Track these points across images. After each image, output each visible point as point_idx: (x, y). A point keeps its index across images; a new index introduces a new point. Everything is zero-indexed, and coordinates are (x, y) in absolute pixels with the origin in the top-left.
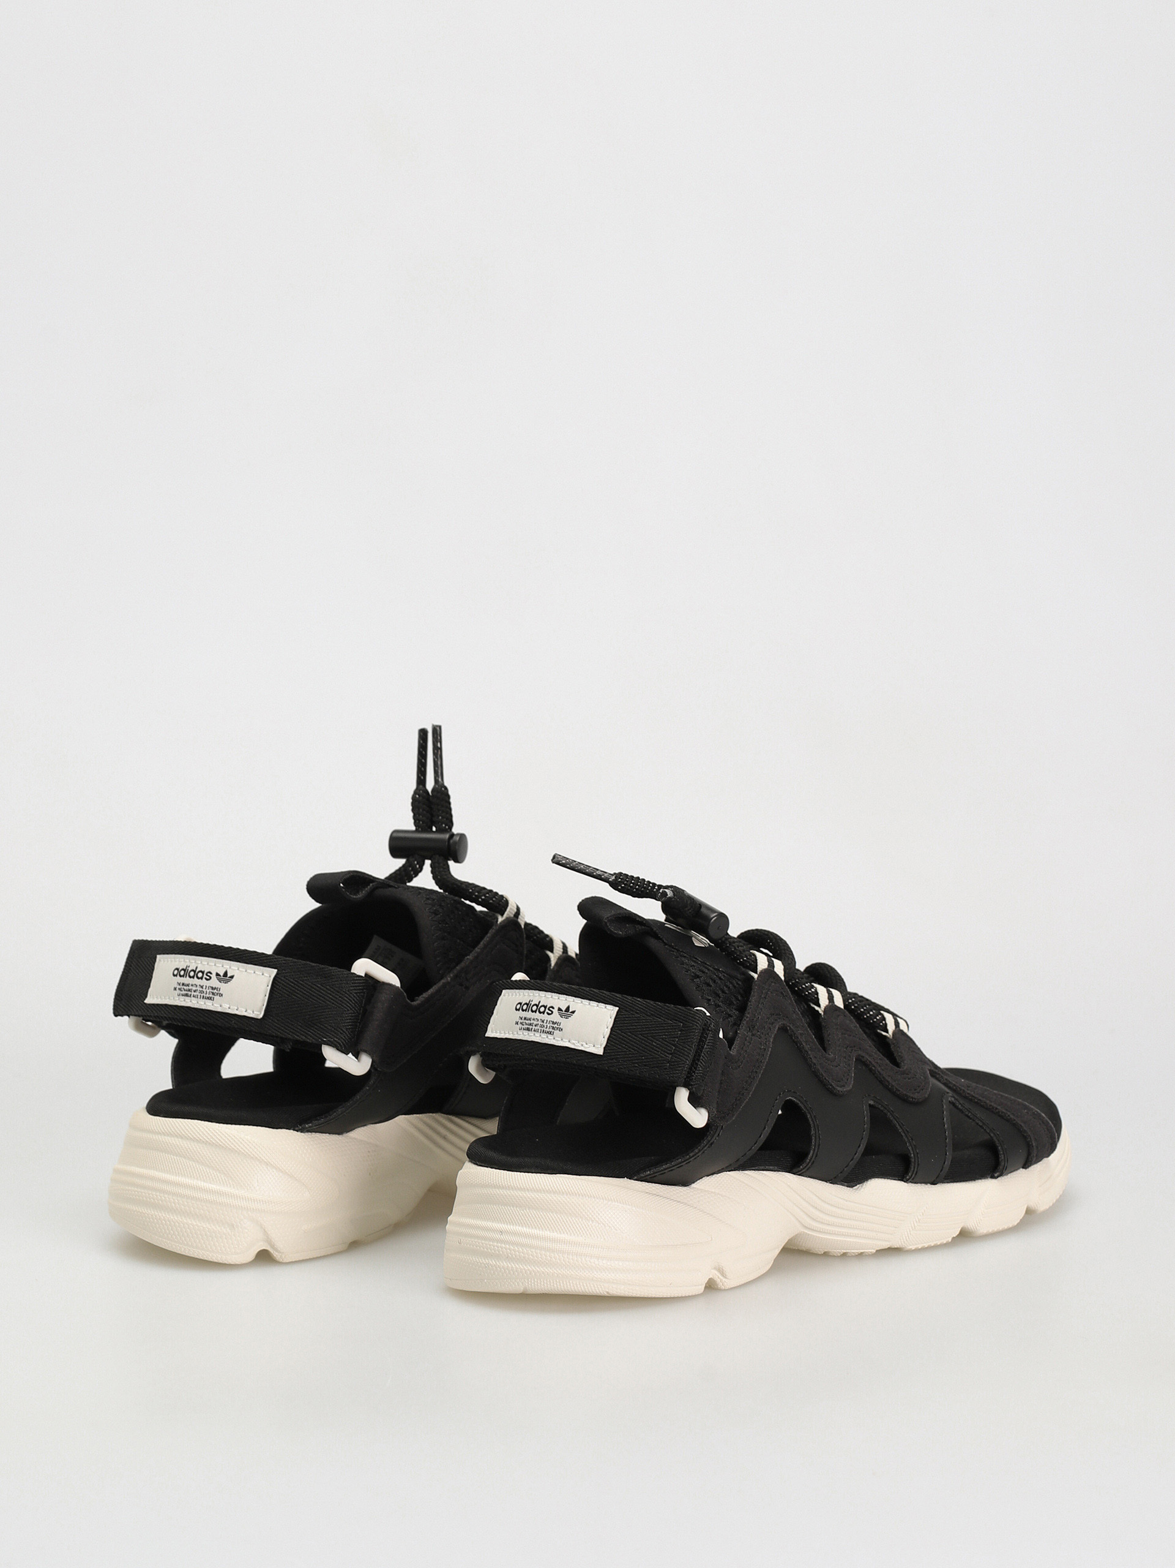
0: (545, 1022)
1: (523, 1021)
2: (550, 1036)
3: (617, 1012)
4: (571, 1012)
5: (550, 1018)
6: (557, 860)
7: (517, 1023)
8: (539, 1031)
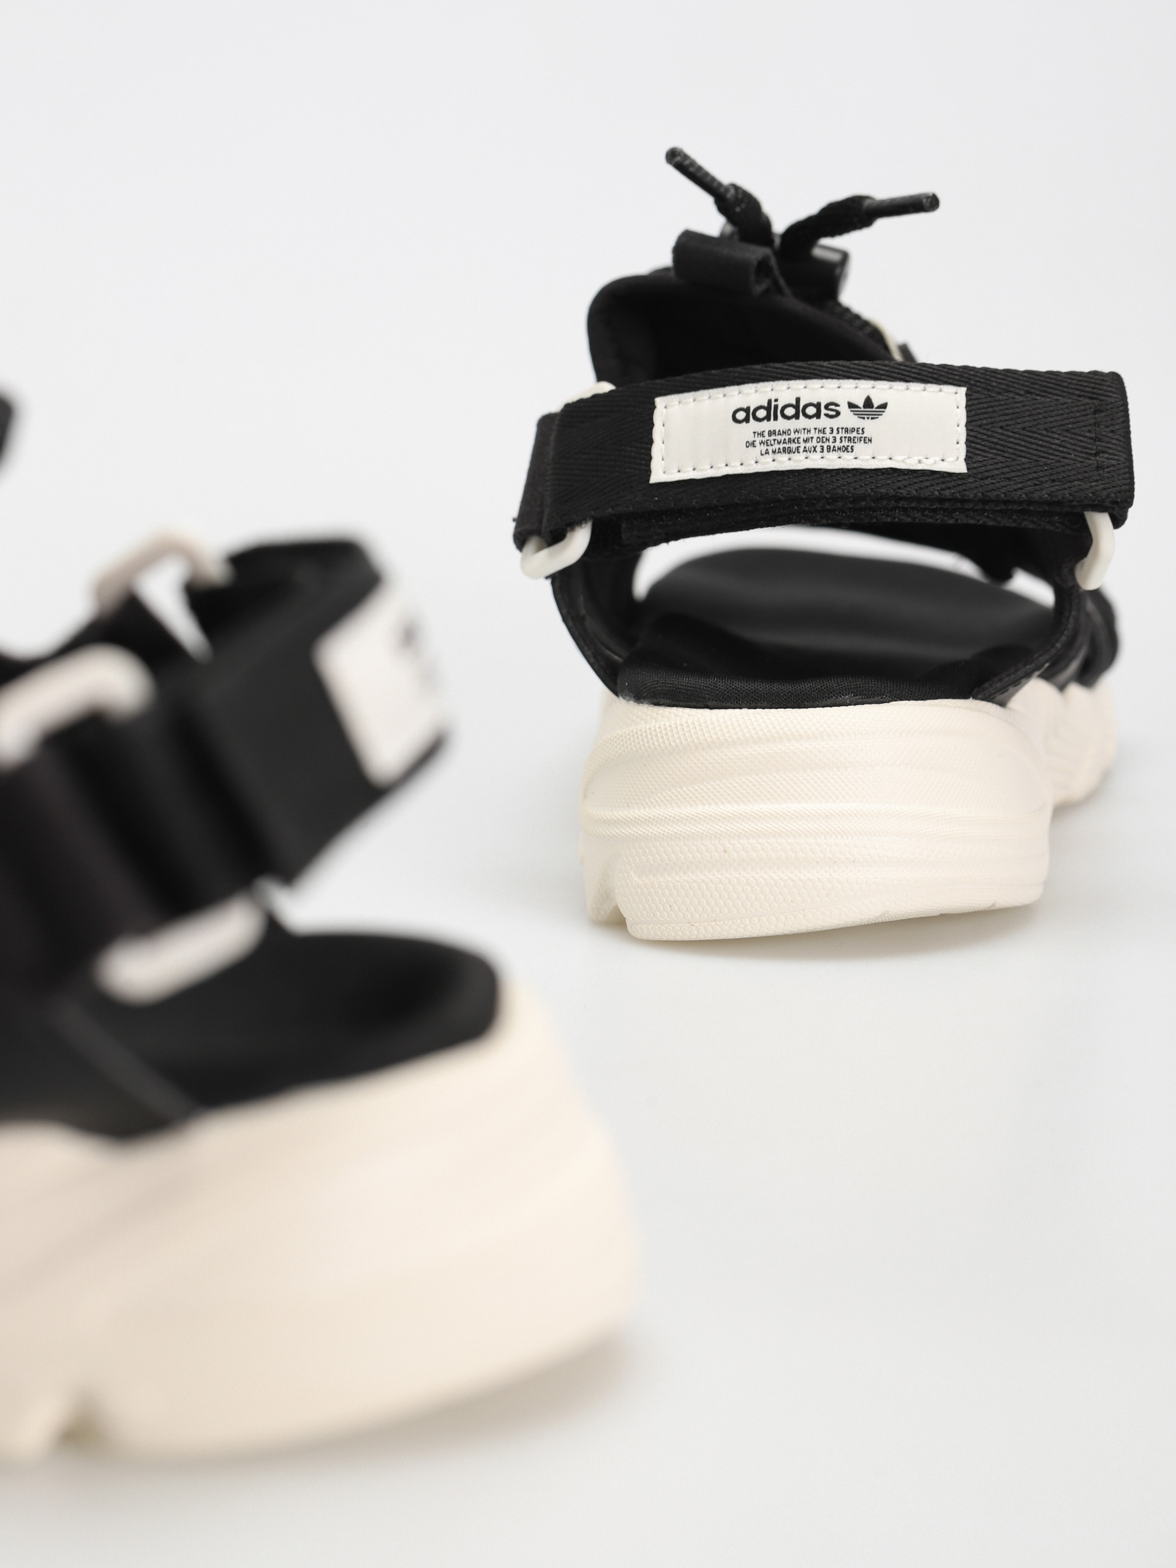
0: (828, 431)
1: (767, 437)
2: (845, 455)
3: (967, 395)
4: (879, 407)
5: (836, 423)
6: (679, 161)
7: (753, 444)
8: (818, 449)
